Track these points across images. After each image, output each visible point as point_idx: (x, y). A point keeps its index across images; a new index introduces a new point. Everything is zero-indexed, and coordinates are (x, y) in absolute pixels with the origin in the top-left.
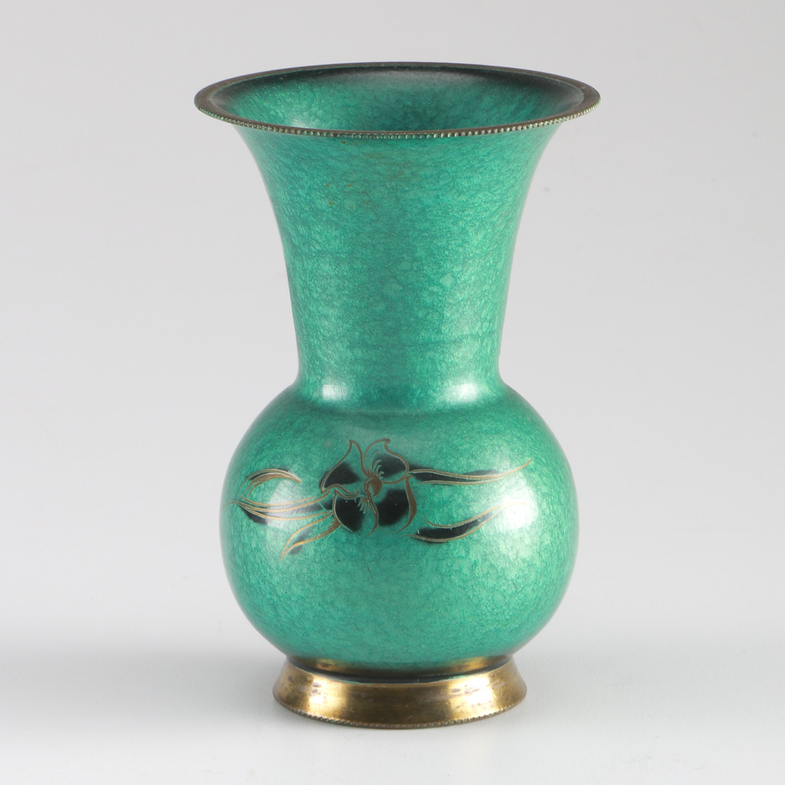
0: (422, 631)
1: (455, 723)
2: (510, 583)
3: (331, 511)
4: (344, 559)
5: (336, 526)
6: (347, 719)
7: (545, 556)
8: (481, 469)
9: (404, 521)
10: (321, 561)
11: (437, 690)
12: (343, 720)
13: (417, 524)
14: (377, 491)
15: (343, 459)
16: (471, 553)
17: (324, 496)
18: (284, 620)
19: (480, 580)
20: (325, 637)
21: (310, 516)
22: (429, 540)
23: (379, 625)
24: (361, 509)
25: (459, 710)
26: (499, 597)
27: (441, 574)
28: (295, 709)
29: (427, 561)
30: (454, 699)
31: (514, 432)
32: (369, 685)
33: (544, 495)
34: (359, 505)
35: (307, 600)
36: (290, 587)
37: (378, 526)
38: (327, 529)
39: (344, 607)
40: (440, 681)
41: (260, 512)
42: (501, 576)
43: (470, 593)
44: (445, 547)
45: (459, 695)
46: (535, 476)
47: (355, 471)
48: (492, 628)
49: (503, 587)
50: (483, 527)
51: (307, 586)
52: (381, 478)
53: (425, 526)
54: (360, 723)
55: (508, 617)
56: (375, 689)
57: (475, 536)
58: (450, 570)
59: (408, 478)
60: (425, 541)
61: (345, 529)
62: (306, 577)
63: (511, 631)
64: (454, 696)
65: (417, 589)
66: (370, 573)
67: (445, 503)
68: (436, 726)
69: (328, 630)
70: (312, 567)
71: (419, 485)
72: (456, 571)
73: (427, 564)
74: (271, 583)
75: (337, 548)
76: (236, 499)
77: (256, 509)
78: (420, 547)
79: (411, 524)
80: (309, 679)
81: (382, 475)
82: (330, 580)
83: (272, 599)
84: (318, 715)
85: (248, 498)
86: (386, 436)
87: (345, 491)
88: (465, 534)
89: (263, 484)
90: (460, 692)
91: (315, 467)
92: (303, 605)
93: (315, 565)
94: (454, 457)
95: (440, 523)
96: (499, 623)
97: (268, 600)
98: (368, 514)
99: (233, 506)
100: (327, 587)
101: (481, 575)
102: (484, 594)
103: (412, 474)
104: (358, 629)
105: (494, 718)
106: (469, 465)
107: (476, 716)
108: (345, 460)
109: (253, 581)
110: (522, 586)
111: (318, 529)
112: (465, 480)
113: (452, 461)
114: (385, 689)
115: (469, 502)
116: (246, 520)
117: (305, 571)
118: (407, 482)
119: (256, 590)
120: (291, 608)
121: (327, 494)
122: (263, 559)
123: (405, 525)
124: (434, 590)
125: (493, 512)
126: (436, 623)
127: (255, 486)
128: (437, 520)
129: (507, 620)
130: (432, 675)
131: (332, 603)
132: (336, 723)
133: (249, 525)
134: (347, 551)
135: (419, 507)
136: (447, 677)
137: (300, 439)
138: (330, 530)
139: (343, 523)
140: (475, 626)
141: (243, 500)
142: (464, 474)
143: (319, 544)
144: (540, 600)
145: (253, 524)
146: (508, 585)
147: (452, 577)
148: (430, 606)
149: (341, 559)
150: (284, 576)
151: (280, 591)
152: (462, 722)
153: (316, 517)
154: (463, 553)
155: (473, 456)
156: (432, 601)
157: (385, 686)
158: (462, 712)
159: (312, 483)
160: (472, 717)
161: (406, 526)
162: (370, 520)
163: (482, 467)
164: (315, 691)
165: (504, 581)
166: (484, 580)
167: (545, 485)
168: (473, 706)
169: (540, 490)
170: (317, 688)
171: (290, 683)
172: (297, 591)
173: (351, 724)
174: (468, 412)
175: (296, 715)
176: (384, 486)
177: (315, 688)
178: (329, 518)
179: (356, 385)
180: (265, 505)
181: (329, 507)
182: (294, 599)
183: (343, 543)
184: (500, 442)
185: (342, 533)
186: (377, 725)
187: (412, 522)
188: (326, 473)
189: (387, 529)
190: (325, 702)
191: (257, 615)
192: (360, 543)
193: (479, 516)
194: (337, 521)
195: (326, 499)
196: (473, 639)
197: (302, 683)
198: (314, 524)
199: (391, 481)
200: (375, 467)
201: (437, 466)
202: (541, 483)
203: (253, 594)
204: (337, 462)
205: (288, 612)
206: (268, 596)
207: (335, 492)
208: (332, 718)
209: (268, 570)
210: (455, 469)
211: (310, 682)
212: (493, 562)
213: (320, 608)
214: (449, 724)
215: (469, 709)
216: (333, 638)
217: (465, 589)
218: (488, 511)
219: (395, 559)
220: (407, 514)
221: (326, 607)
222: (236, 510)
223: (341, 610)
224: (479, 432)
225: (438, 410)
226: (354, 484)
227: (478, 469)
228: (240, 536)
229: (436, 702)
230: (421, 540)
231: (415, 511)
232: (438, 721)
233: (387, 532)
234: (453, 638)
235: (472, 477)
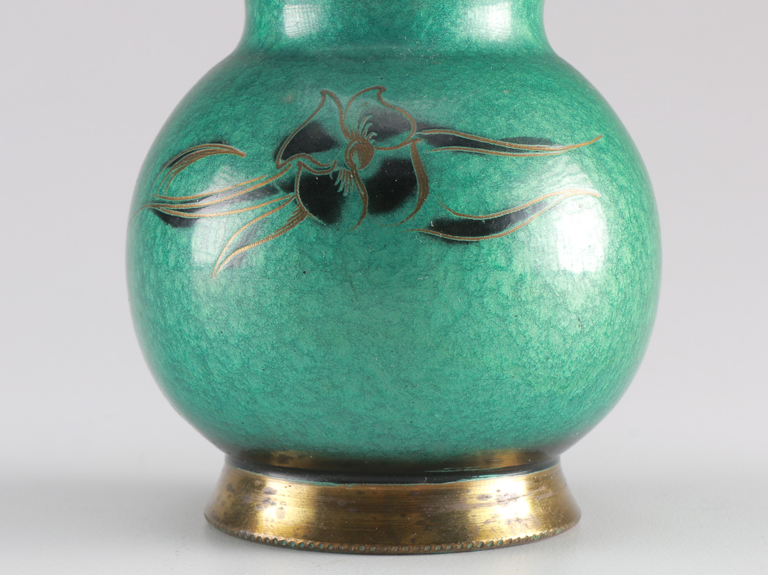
0: (437, 388)
1: (483, 547)
2: (574, 317)
3: (291, 194)
4: (312, 270)
5: (299, 217)
6: (316, 540)
7: (624, 280)
8: (529, 135)
9: (409, 206)
10: (276, 273)
11: (455, 494)
12: (310, 542)
13: (430, 211)
14: (364, 163)
15: (312, 116)
16: (515, 262)
17: (282, 173)
18: (218, 379)
19: (528, 307)
20: (281, 404)
21: (259, 204)
22: (450, 237)
23: (368, 378)
24: (340, 189)
25: (488, 527)
26: (556, 339)
27: (467, 294)
28: (235, 530)
29: (446, 271)
30: (481, 509)
31: (574, 96)
32: (350, 487)
33: (621, 188)
34: (336, 183)
35: (254, 341)
36: (226, 322)
37: (368, 214)
38: (285, 223)
39: (311, 349)
40: (460, 482)
41: (182, 210)
42: (560, 302)
43: (512, 328)
44: (473, 249)
45: (489, 505)
46: (608, 158)
47: (331, 133)
48: (544, 390)
49: (563, 323)
50: (534, 221)
51: (254, 318)
52: (372, 142)
53: (442, 215)
54: (336, 546)
55: (568, 374)
56: (360, 493)
57: (521, 235)
58: (482, 287)
59: (414, 140)
60: (443, 239)
61: (315, 222)
62: (252, 303)
63: (571, 400)
64: (481, 505)
65: (429, 318)
66: (354, 290)
67: (472, 181)
68: (454, 551)
69: (286, 391)
70: (262, 287)
71: (433, 152)
72: (492, 290)
73: (445, 276)
74: (197, 320)
75: (301, 252)
76: (147, 201)
77: (176, 206)
78: (433, 249)
79: (421, 212)
80: (257, 483)
81: (373, 138)
82: (290, 305)
83: (199, 346)
84: (271, 536)
85: (165, 193)
86: (379, 83)
87: (314, 162)
88: (505, 231)
89: (187, 168)
90: (489, 500)
91: (267, 133)
92: (248, 351)
93: (267, 282)
94: (486, 115)
95: (466, 212)
96: (555, 383)
97: (193, 349)
98: (350, 196)
99: (143, 213)
100: (286, 317)
101: (530, 299)
102: (534, 331)
103: (421, 136)
104: (334, 386)
105: (541, 543)
106: (510, 128)
107: (514, 538)
108: (313, 119)
109: (171, 322)
110: (591, 324)
111: (272, 224)
112: (504, 149)
113: (483, 119)
114: (374, 492)
115: (511, 182)
116: (161, 225)
117: (250, 293)
118: (414, 147)
119: (175, 335)
120: (228, 357)
121: (286, 169)
122: (186, 282)
123: (411, 212)
124: (456, 320)
125: (549, 201)
126: (457, 375)
127: (175, 173)
128: (462, 206)
129: (567, 379)
130: (448, 470)
131: (293, 343)
132: (299, 548)
133: (164, 234)
134: (317, 256)
135: (432, 186)
136: (470, 475)
137: (245, 96)
138: (291, 224)
139: (310, 212)
140: (519, 385)
141: (157, 199)
142: (503, 140)
143: (272, 248)
144: (614, 354)
145: (170, 230)
146: (571, 320)
147: (485, 300)
148: (450, 347)
149: (307, 270)
150: (219, 305)
151: (212, 330)
152: (492, 546)
153: (267, 205)
154: (502, 261)
155: (515, 116)
156: (453, 338)
157: (375, 489)
158: (493, 530)
159: (263, 154)
160: (508, 539)
161: (411, 215)
162: (354, 204)
163: (529, 133)
164: (267, 501)
165: (564, 313)
166: (534, 308)
167: (622, 175)
168: (509, 522)
169: (616, 180)
170: (271, 496)
171: (230, 493)
172: (238, 327)
173: (322, 547)
174: (504, 59)
175: (237, 540)
176: (377, 152)
177: (266, 496)
178: (289, 205)
179: (333, 15)
180: (190, 197)
181: (289, 187)
182: (232, 341)
183: (311, 244)
184: (555, 103)
185: (310, 227)
186: (363, 548)
187: (422, 208)
188: (285, 138)
189: (381, 219)
190: (281, 516)
191: (177, 379)
192: (339, 242)
193: (528, 204)
194: (301, 209)
195: (284, 176)
196: (515, 407)
197: (248, 491)
198: (266, 216)
199: (388, 145)
200: (362, 126)
201: (460, 126)
202: (616, 170)
203: (171, 344)
204: (302, 121)
205: (223, 365)
206: (194, 343)
207: (300, 164)
208: (293, 540)
209: (194, 299)
210: (488, 131)
211: (261, 487)
212: (549, 280)
213: (273, 354)
214: (473, 549)
215: (504, 527)
216: (295, 404)
217: (504, 321)
218: (540, 198)
219: (394, 268)
220: (414, 195)
221: (283, 350)
222: (146, 216)
223: (308, 354)
224: (523, 86)
225: (459, 52)
226: (328, 152)
227: (523, 135)
228: (151, 254)
229: (453, 513)
230: (436, 238)
231: (426, 192)
232: (456, 542)
233: (381, 225)
234: (484, 403)
235: (514, 146)
